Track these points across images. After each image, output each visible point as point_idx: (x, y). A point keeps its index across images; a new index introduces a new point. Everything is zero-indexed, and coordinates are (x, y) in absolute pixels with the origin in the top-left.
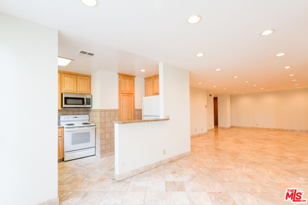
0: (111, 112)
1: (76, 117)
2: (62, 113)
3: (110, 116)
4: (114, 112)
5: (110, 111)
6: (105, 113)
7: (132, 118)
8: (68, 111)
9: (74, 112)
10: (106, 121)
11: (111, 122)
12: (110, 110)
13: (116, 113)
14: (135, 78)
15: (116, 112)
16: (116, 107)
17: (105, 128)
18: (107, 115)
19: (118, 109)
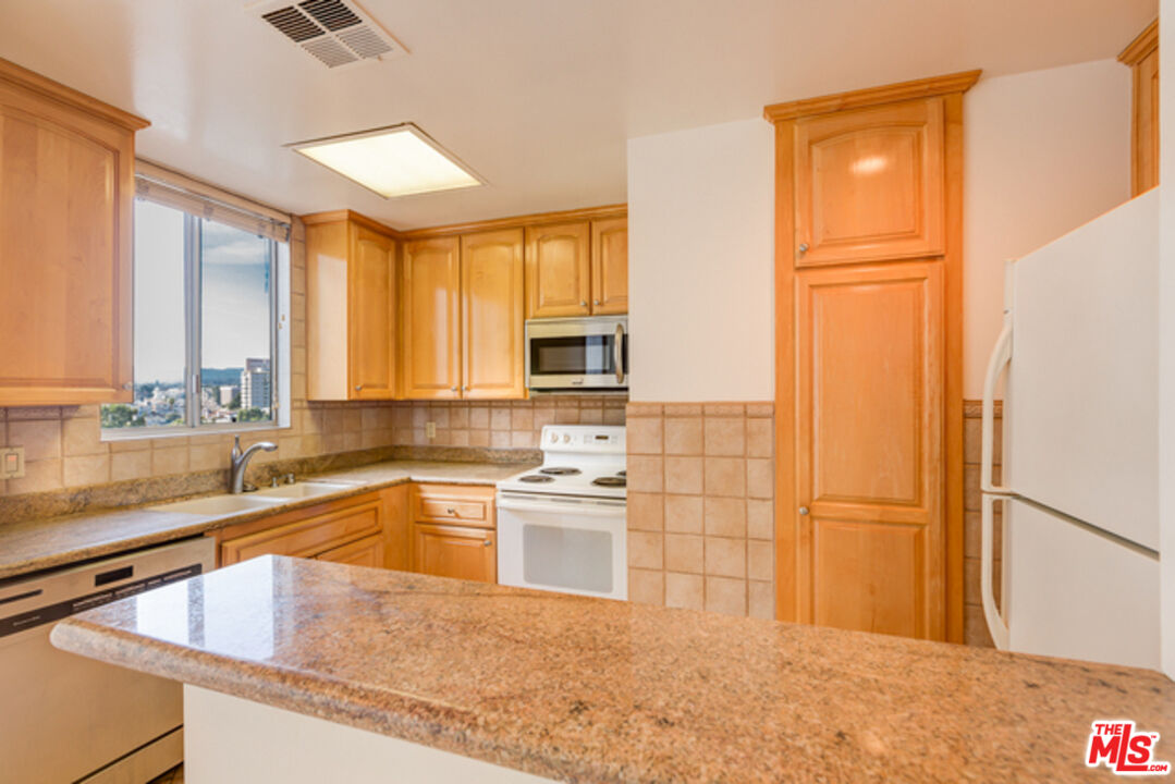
0: (711, 424)
1: (606, 438)
2: (561, 411)
3: (703, 455)
4: (739, 423)
5: (703, 412)
6: (663, 427)
7: (919, 488)
8: (584, 404)
9: (583, 408)
10: (670, 487)
11: (703, 495)
12: (703, 405)
13: (747, 434)
14: (977, 104)
15: (754, 424)
16: (759, 386)
17: (664, 532)
18: (675, 446)
19: (774, 405)
